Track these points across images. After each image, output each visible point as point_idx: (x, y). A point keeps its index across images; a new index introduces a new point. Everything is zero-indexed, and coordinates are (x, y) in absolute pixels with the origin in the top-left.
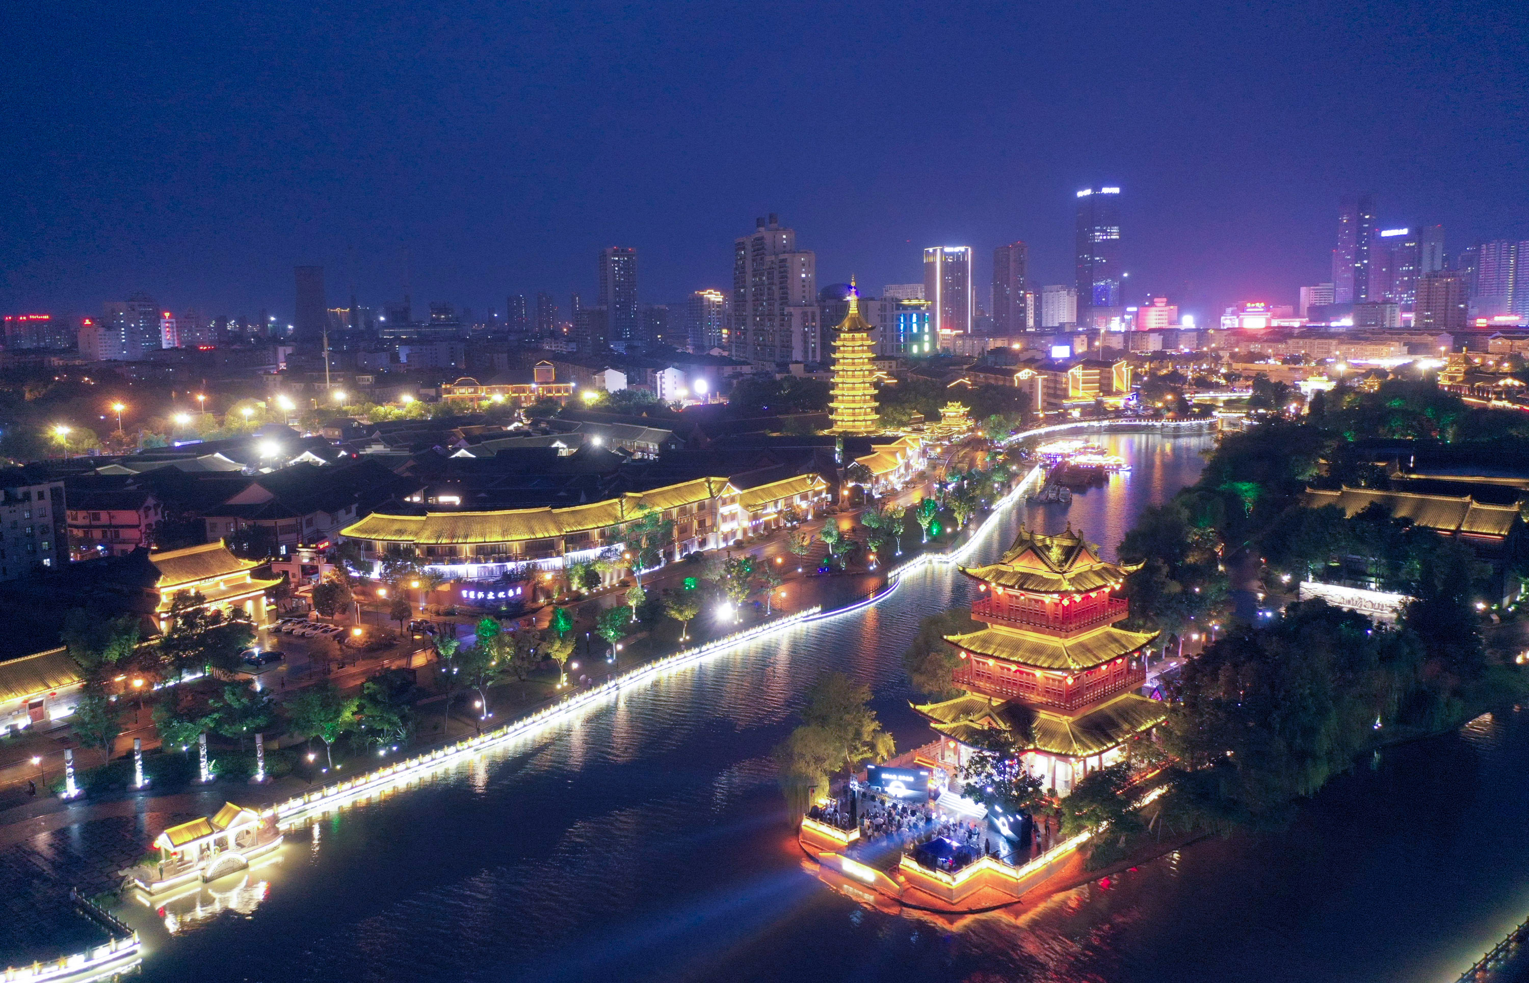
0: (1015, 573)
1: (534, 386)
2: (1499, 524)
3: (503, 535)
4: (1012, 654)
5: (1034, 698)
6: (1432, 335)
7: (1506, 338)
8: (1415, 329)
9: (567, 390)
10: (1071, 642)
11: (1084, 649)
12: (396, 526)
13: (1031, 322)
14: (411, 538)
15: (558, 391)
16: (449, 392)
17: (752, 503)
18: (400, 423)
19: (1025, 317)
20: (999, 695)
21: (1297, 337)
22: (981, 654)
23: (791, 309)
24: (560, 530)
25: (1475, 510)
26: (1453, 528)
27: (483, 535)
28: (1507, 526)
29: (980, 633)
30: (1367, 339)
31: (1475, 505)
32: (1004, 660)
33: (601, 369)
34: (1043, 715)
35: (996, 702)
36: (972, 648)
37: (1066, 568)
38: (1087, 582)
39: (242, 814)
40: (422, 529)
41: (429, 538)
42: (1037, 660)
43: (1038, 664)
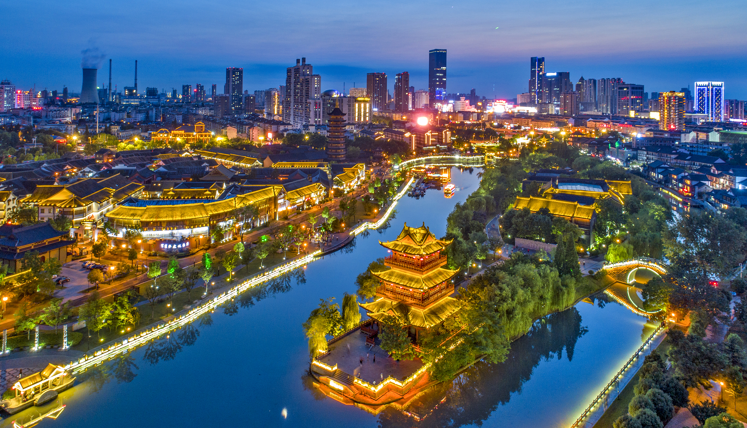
0: (402, 245)
1: (195, 134)
2: (588, 214)
3: (181, 217)
4: (401, 281)
5: (409, 301)
6: (566, 119)
7: (594, 121)
8: (560, 115)
9: (209, 136)
10: (424, 276)
11: (429, 279)
12: (132, 212)
13: (410, 106)
14: (138, 218)
15: (206, 136)
16: (155, 135)
17: (292, 197)
18: (132, 152)
19: (408, 103)
20: (395, 299)
21: (515, 118)
22: (388, 281)
23: (310, 101)
24: (207, 214)
25: (579, 208)
26: (571, 215)
27: (172, 217)
28: (591, 215)
29: (387, 271)
30: (542, 120)
31: (579, 206)
32: (398, 284)
33: (225, 126)
34: (413, 309)
35: (394, 303)
36: (385, 278)
37: (422, 243)
38: (430, 249)
39: (57, 369)
40: (144, 213)
41: (147, 218)
42: (411, 284)
43: (411, 286)
